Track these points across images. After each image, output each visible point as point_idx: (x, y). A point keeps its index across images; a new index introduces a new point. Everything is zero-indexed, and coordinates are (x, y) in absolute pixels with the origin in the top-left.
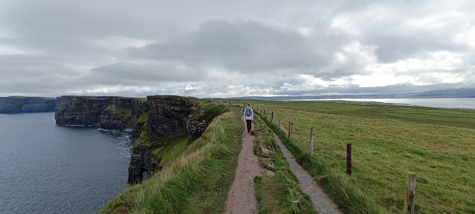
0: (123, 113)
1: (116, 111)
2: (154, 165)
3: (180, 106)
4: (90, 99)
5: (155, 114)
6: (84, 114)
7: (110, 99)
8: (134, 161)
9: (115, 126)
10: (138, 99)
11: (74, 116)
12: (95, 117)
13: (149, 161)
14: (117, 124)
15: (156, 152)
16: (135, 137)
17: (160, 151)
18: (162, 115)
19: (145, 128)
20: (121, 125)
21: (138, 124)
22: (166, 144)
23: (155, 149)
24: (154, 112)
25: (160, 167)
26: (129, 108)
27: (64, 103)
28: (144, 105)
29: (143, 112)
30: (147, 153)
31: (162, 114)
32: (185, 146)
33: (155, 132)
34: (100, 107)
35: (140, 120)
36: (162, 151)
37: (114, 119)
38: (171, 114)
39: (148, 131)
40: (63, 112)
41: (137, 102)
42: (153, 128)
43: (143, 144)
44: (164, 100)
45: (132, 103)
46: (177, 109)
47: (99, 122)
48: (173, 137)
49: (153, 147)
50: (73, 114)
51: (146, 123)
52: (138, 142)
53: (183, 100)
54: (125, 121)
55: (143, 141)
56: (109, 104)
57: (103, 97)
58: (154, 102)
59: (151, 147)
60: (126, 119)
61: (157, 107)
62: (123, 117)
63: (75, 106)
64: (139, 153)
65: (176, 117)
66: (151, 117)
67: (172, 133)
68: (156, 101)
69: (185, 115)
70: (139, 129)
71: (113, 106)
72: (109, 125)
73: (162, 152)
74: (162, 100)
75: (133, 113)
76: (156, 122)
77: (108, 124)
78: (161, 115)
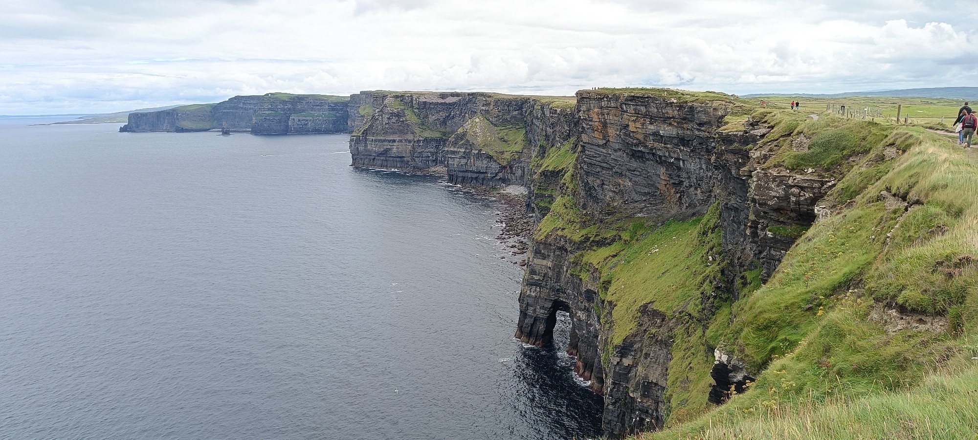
0: (502, 139)
1: (484, 136)
2: (590, 295)
3: (678, 123)
4: (422, 99)
5: (599, 146)
6: (410, 142)
7: (470, 101)
8: (536, 277)
9: (482, 176)
10: (543, 101)
11: (387, 145)
12: (432, 150)
13: (576, 281)
14: (486, 173)
15: (595, 257)
16: (533, 211)
17: (607, 258)
18: (620, 150)
19: (567, 188)
20: (497, 174)
21: (543, 173)
22: (626, 236)
23: (595, 248)
24: (595, 141)
25: (610, 303)
26: (517, 127)
27: (366, 110)
28: (562, 119)
29: (557, 139)
30: (571, 258)
31: (617, 146)
32: (689, 249)
33: (596, 200)
34: (444, 122)
35: (550, 163)
36: (614, 256)
37: (479, 156)
38: (646, 147)
39: (574, 195)
40: (365, 133)
41: (542, 108)
42: (589, 190)
43: (560, 233)
44: (626, 104)
45: (526, 111)
46: (665, 130)
47: (442, 162)
48: (648, 219)
49: (586, 244)
50: (384, 141)
51: (569, 174)
52: (545, 227)
53: (686, 102)
54: (505, 164)
55: (560, 224)
56: (467, 115)
57: (453, 95)
58: (596, 110)
59: (581, 242)
60: (508, 157)
61: (605, 125)
62: (502, 153)
63: (389, 119)
64: (549, 256)
65: (660, 157)
66: (588, 156)
67: (646, 207)
68: (601, 108)
69: (692, 151)
70: (546, 189)
71: (477, 120)
72: (466, 174)
73: (615, 260)
74: (621, 104)
75: (529, 142)
76: (599, 169)
77: (463, 171)
78: (615, 151)
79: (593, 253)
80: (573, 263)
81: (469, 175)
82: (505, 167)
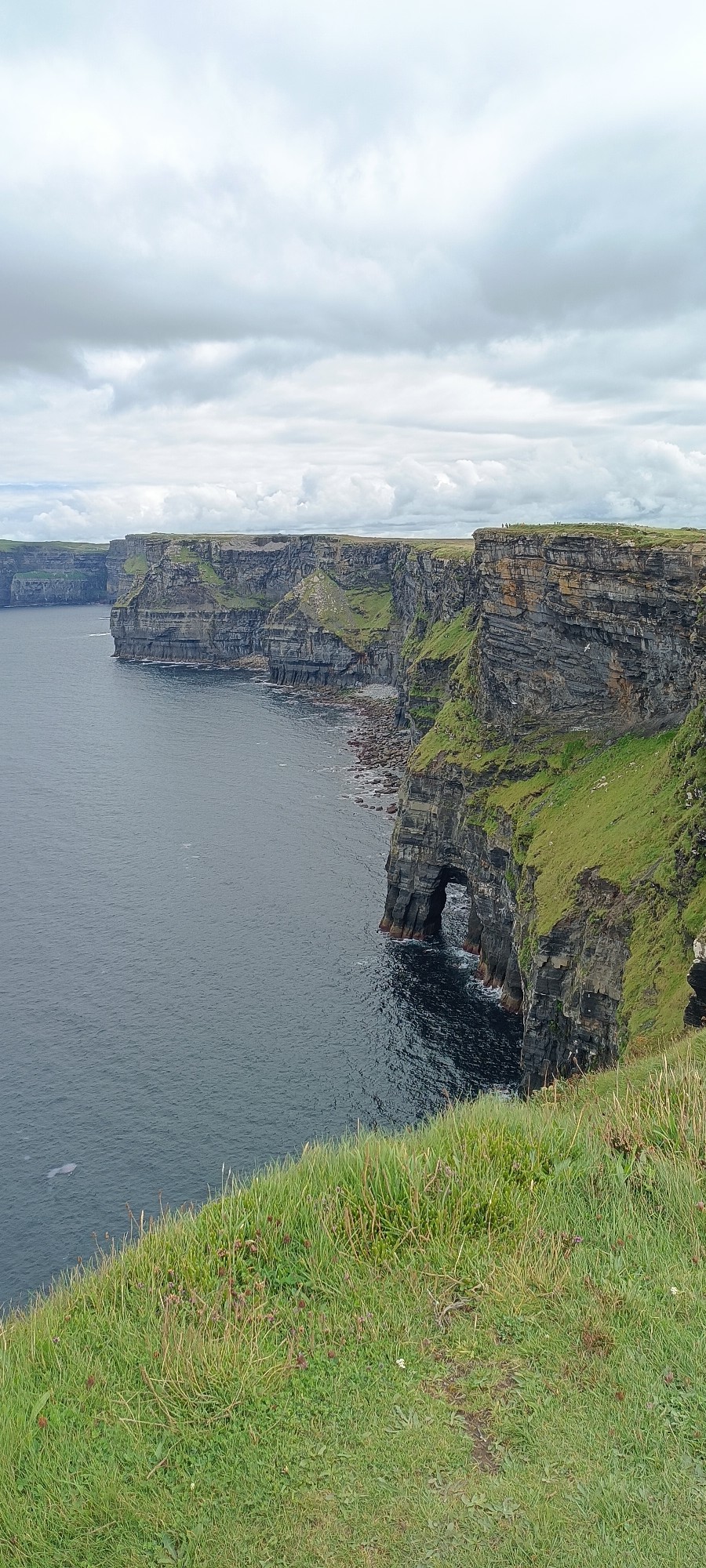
0: (356, 610)
1: (328, 604)
2: (499, 858)
3: (637, 579)
4: (226, 548)
5: (510, 618)
6: (207, 616)
7: (303, 548)
8: (414, 831)
9: (324, 670)
10: (422, 547)
11: (171, 623)
12: (244, 629)
13: (477, 837)
14: (331, 664)
15: (507, 796)
16: (407, 725)
17: (526, 798)
18: (545, 624)
19: (462, 687)
20: (348, 667)
21: (424, 665)
22: (555, 762)
23: (506, 782)
24: (505, 611)
25: (531, 869)
26: (380, 589)
27: (135, 566)
28: (453, 576)
29: (445, 608)
30: (469, 799)
31: (540, 619)
32: (656, 782)
33: (508, 707)
34: (262, 584)
35: (434, 646)
36: (538, 794)
37: (319, 637)
38: (586, 618)
39: (472, 699)
40: (135, 603)
41: (420, 559)
42: (496, 687)
43: (450, 759)
44: (553, 550)
45: (394, 565)
46: (618, 592)
47: (259, 649)
48: (590, 735)
49: (492, 776)
50: (166, 615)
51: (464, 664)
52: (427, 750)
53: (650, 546)
54: (361, 649)
55: (450, 744)
56: (299, 571)
57: (276, 539)
58: (506, 560)
59: (485, 774)
60: (366, 639)
61: (520, 584)
62: (357, 632)
63: (173, 579)
64: (433, 796)
65: (609, 635)
66: (494, 635)
67: (586, 715)
68: (515, 557)
69: (660, 624)
70: (427, 690)
71: (316, 579)
72: (298, 668)
73: (539, 800)
74: (546, 551)
75: (399, 614)
76: (511, 656)
77: (294, 663)
78: (538, 626)
79: (503, 789)
80: (472, 806)
81: (305, 668)
82: (361, 655)
